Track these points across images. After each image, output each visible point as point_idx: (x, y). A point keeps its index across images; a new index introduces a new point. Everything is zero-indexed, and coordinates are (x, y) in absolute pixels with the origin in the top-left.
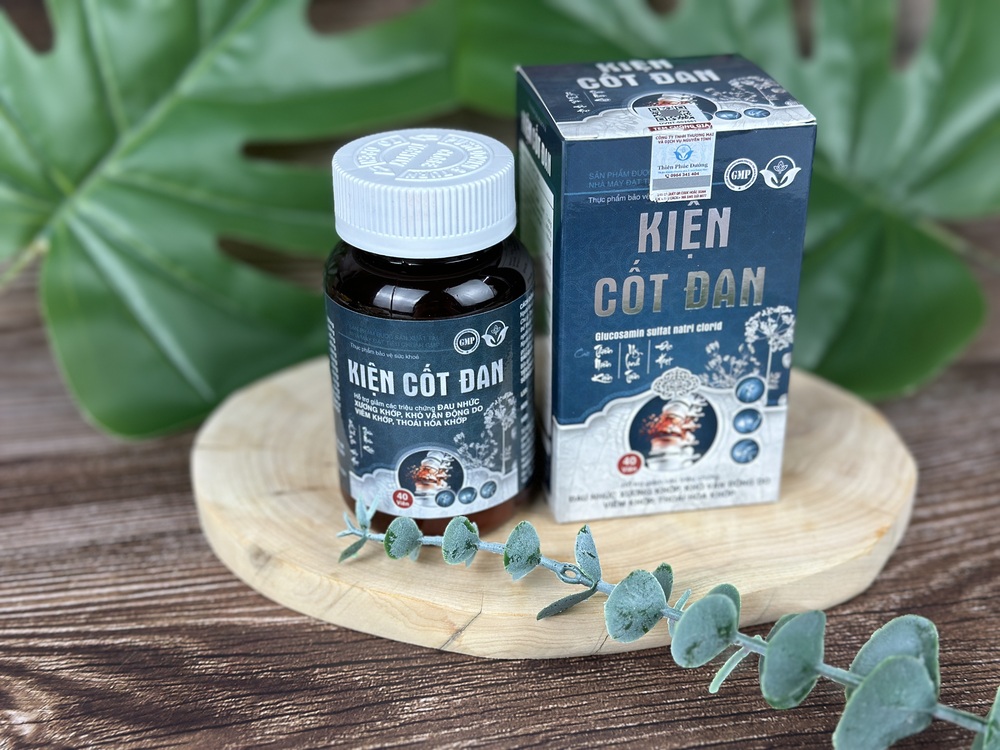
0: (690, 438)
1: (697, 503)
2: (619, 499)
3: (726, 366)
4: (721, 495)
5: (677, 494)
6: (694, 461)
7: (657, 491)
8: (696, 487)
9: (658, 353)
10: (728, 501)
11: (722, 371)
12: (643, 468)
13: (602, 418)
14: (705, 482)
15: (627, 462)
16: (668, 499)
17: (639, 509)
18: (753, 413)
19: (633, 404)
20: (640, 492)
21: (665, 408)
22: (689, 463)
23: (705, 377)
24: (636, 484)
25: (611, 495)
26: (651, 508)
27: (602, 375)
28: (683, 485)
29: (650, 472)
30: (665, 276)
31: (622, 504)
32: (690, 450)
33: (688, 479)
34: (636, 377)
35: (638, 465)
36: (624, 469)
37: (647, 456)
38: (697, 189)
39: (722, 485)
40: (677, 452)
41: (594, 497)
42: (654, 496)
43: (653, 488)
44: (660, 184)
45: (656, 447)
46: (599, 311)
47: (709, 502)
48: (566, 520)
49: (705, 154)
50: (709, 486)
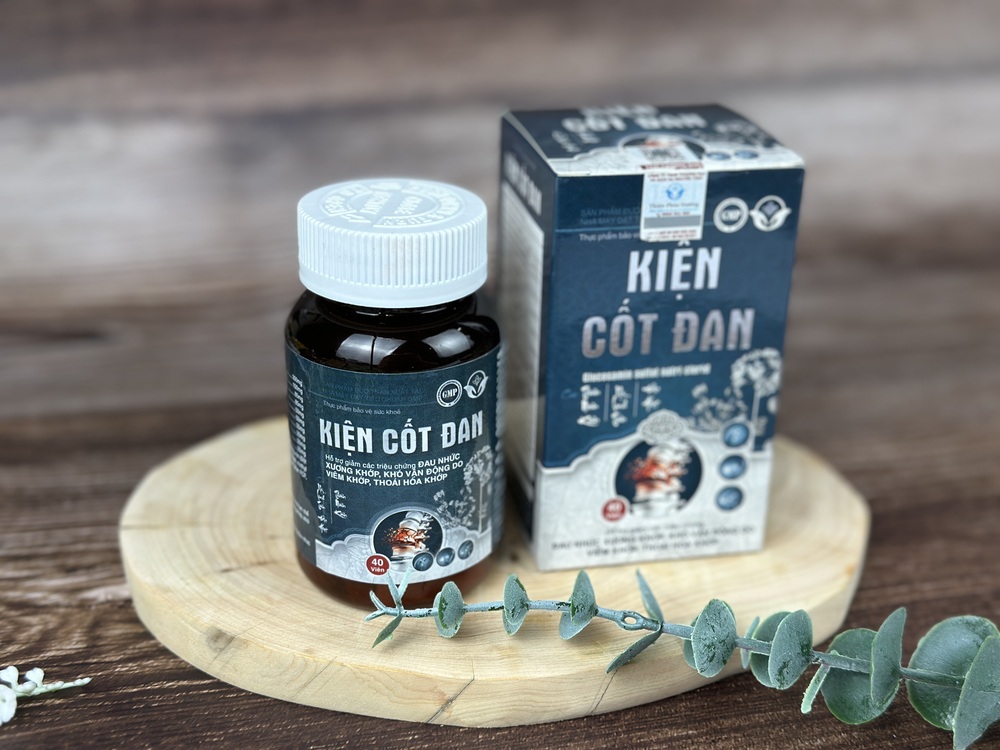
0: (676, 484)
1: (682, 552)
2: (603, 546)
3: (714, 411)
4: (705, 543)
5: (660, 542)
6: (679, 508)
7: (642, 539)
8: (681, 535)
9: (644, 396)
10: (711, 550)
11: (709, 415)
12: (628, 515)
13: (587, 463)
14: (690, 530)
15: (612, 507)
16: (652, 548)
17: (622, 557)
18: (738, 460)
19: (619, 448)
20: (624, 540)
21: (652, 453)
22: (673, 511)
23: (692, 421)
24: (621, 531)
25: (594, 542)
26: (635, 556)
27: (588, 417)
28: (667, 532)
29: (634, 519)
30: (655, 317)
31: (606, 552)
32: (675, 497)
33: (673, 526)
34: (622, 419)
35: (623, 511)
36: (610, 516)
37: (632, 501)
38: (688, 228)
39: (706, 533)
40: (663, 498)
41: (578, 544)
42: (638, 544)
43: (637, 535)
44: (652, 223)
45: (641, 492)
46: (587, 350)
47: (694, 551)
48: (548, 567)
49: (696, 194)
50: (694, 534)
